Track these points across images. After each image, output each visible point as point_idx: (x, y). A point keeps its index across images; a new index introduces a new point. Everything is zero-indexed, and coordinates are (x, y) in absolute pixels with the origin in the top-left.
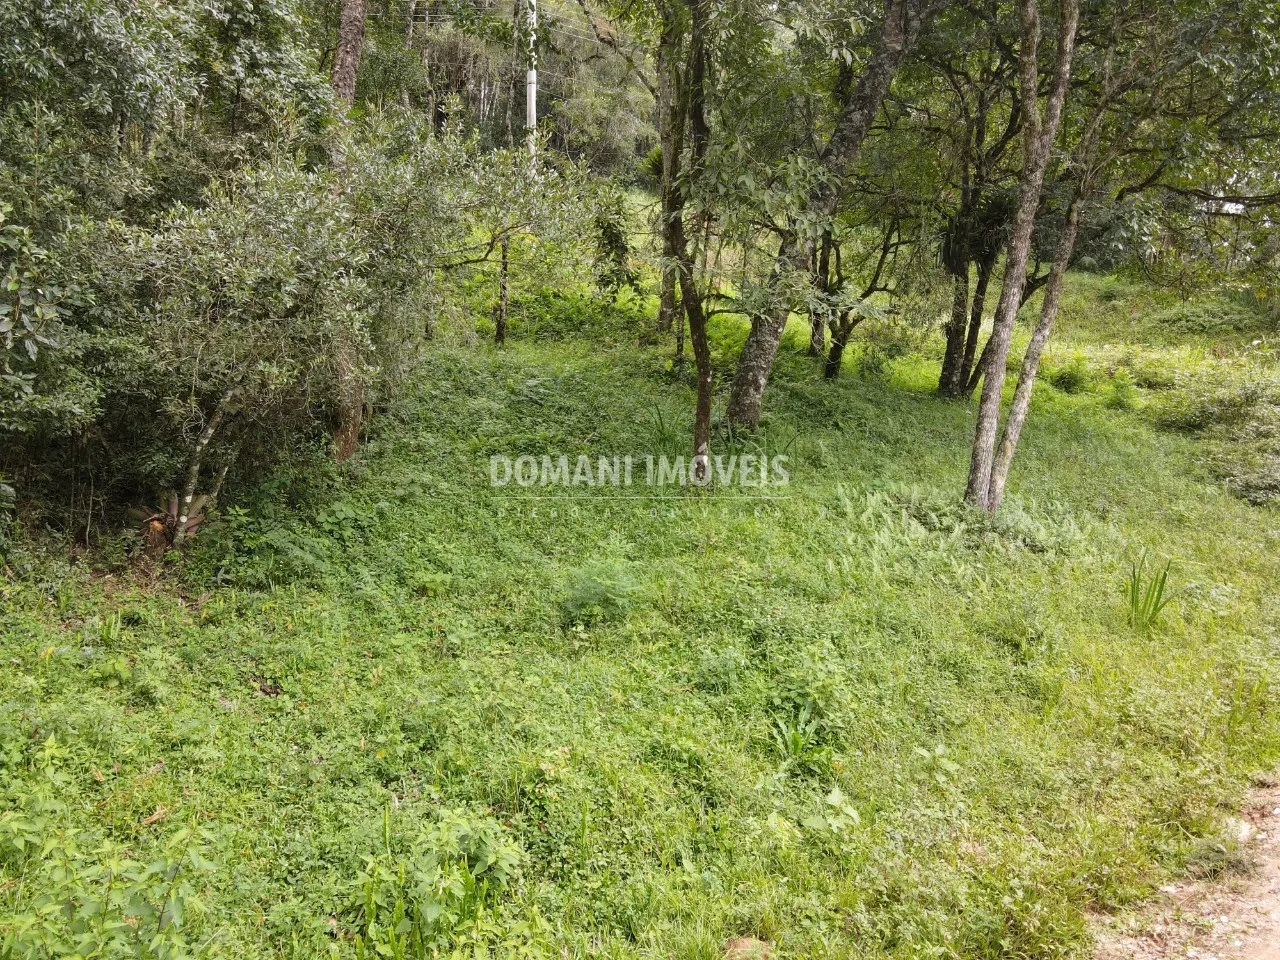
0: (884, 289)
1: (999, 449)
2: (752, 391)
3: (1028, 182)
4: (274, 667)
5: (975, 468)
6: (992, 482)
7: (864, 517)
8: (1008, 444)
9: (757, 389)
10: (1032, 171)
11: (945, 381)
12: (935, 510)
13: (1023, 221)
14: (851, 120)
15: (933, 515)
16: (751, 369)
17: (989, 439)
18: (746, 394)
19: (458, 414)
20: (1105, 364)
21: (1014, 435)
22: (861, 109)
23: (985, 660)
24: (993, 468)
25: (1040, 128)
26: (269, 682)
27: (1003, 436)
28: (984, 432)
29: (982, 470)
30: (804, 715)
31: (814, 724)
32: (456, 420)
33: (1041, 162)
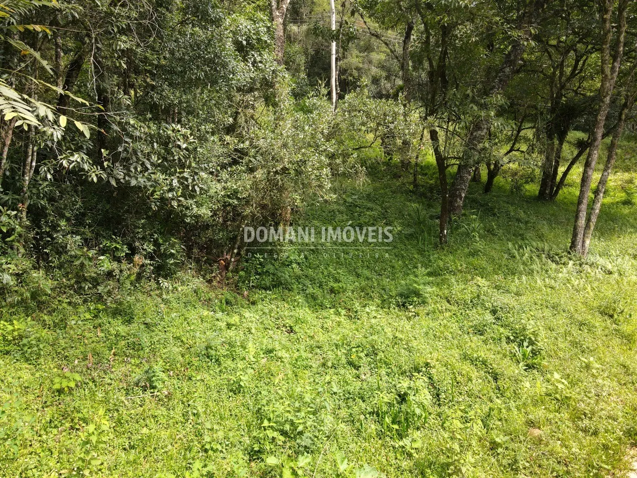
0: (518, 150)
1: (587, 226)
2: (458, 200)
3: (603, 102)
4: (289, 322)
5: (575, 235)
6: (584, 242)
7: (524, 258)
8: (591, 224)
9: (461, 199)
10: (605, 97)
11: (542, 192)
12: (557, 255)
13: (601, 120)
14: (504, 72)
15: (557, 257)
16: (458, 189)
17: (582, 222)
18: (456, 201)
19: (324, 212)
20: (620, 183)
21: (594, 219)
22: (509, 66)
23: (598, 322)
24: (584, 235)
25: (610, 77)
26: (288, 328)
27: (588, 220)
28: (580, 219)
29: (579, 236)
30: (526, 344)
31: (530, 348)
32: (324, 214)
33: (609, 93)
